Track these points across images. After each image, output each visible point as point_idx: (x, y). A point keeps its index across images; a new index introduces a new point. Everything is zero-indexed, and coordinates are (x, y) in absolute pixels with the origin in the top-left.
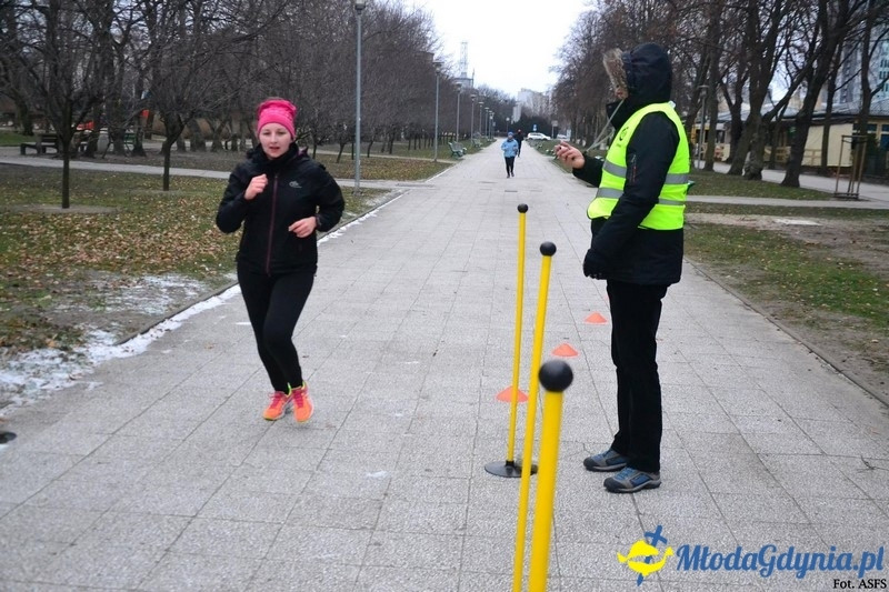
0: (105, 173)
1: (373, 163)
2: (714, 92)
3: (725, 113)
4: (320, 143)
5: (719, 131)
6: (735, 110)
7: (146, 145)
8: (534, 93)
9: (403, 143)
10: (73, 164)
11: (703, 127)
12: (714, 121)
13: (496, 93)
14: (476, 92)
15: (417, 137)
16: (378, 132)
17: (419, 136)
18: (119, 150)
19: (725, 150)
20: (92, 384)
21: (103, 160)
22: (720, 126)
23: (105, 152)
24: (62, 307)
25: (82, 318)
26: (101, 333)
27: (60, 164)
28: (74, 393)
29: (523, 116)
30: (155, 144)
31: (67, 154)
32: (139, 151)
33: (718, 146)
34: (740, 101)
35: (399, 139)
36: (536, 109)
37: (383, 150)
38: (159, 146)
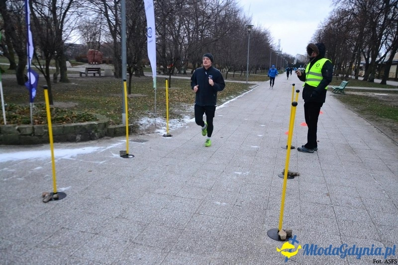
0: (177, 79)
1: (251, 76)
2: (360, 55)
3: (363, 61)
4: (236, 70)
5: (361, 67)
6: (367, 60)
7: (187, 72)
8: (301, 55)
9: (260, 71)
10: (172, 77)
11: (356, 65)
12: (359, 64)
13: (289, 55)
14: (283, 55)
15: (264, 69)
16: (252, 67)
17: (265, 68)
18: (180, 73)
19: (363, 73)
20: (187, 127)
21: (176, 76)
22: (361, 65)
23: (176, 73)
24: (176, 110)
25: (181, 113)
26: (187, 116)
27: (169, 77)
28: (183, 129)
29: (297, 62)
30: (189, 71)
31: (170, 74)
32: (185, 73)
33: (360, 72)
34: (369, 57)
35: (258, 70)
36: (301, 60)
37: (253, 73)
38: (190, 72)
